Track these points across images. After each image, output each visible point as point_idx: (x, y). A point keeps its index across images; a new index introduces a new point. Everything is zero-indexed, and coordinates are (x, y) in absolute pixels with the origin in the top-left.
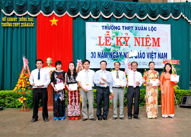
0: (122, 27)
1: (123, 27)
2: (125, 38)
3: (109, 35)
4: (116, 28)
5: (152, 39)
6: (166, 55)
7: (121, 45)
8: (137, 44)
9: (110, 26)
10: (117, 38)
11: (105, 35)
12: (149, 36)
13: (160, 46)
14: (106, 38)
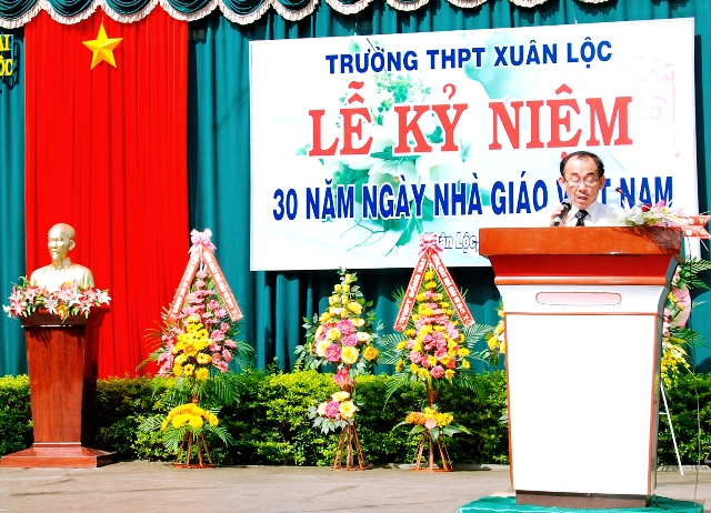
0: (428, 52)
1: (432, 53)
2: (441, 110)
3: (361, 100)
4: (395, 61)
5: (585, 109)
6: (665, 190)
7: (423, 147)
8: (503, 137)
9: (366, 55)
10: (402, 112)
11: (343, 100)
12: (570, 91)
13: (629, 142)
14: (347, 114)
